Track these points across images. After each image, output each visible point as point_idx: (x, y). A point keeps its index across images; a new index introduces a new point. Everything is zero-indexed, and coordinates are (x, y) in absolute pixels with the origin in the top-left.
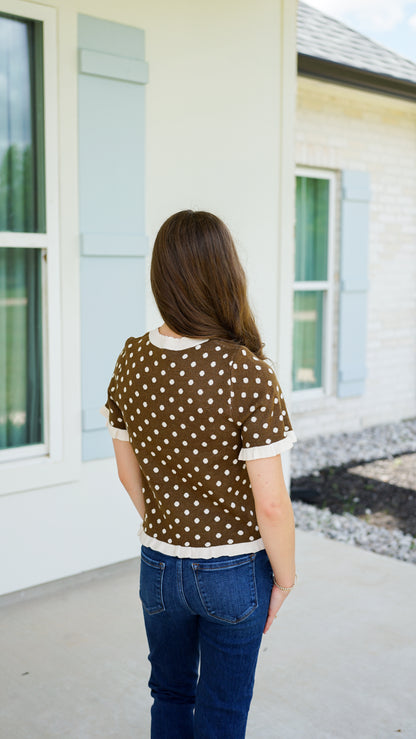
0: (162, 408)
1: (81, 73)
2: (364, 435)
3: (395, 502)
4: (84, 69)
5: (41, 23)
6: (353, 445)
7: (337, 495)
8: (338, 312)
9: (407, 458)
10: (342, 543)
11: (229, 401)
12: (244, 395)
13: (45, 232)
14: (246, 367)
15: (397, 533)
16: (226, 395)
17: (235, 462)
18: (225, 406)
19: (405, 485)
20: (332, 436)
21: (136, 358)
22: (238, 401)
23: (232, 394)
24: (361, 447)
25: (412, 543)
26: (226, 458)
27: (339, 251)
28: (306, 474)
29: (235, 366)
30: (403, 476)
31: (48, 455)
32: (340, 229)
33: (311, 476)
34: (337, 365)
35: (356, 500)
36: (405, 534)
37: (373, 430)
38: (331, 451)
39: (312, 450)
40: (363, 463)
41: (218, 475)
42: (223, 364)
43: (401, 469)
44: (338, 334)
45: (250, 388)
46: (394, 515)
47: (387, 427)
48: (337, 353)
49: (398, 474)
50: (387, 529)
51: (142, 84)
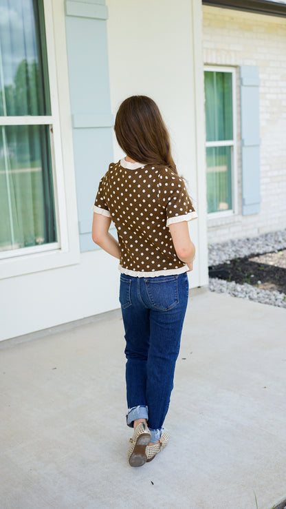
0: (126, 200)
1: (66, 15)
2: (260, 239)
3: (277, 276)
4: (68, 13)
6: (252, 245)
7: (241, 274)
8: (241, 160)
10: (241, 299)
11: (158, 196)
12: (165, 192)
13: (51, 115)
14: (167, 178)
15: (275, 292)
16: (157, 192)
17: (164, 228)
18: (156, 198)
20: (239, 240)
21: (113, 174)
22: (162, 195)
23: (160, 192)
24: (258, 246)
25: (285, 298)
26: (159, 226)
27: (240, 119)
28: (222, 263)
29: (161, 177)
30: (283, 262)
31: (60, 249)
32: (240, 106)
33: (225, 264)
34: (241, 194)
35: (252, 276)
36: (281, 293)
37: (266, 235)
38: (238, 249)
39: (227, 248)
40: (258, 255)
41: (156, 235)
42: (155, 176)
43: (282, 257)
44: (241, 174)
45: (169, 188)
46: (276, 284)
47: (276, 233)
48: (241, 187)
49: (281, 261)
50: (270, 291)
51: (105, 20)
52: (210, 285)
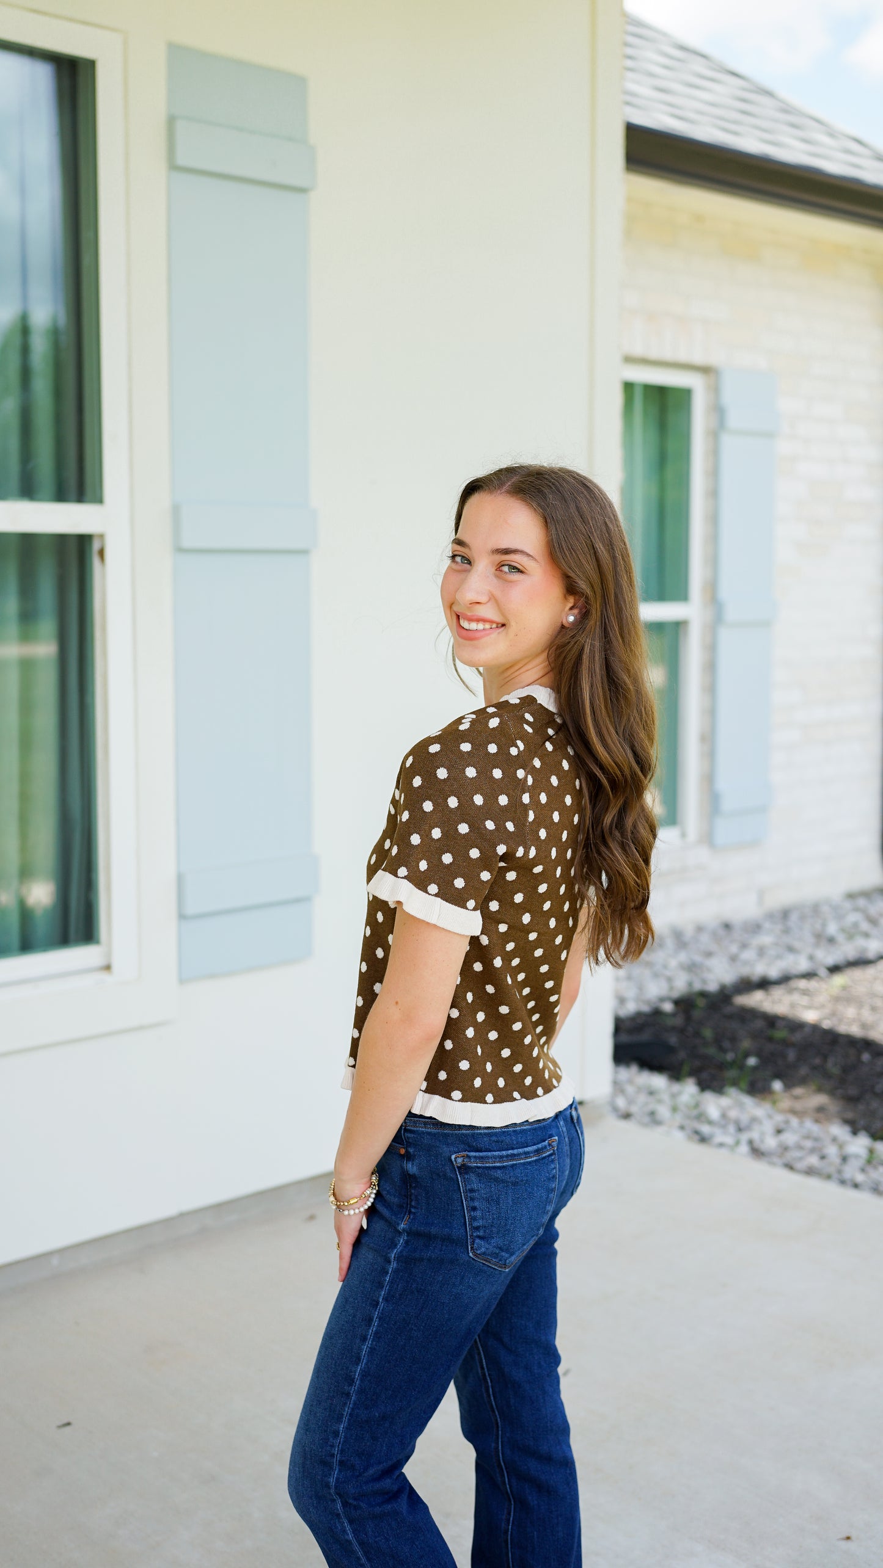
1: (173, 167)
2: (767, 925)
3: (833, 1066)
4: (181, 160)
5: (91, 64)
6: (744, 946)
7: (712, 1051)
8: (711, 667)
9: (857, 973)
10: (723, 1151)
13: (99, 500)
15: (839, 1131)
19: (855, 1030)
20: (700, 929)
24: (761, 951)
25: (872, 1151)
27: (713, 538)
28: (646, 1009)
30: (850, 1012)
31: (108, 968)
32: (714, 494)
33: (657, 1013)
34: (709, 778)
35: (752, 1061)
36: (855, 1132)
37: (785, 914)
38: (698, 958)
40: (764, 984)
43: (845, 997)
44: (711, 713)
46: (832, 1093)
47: (816, 909)
48: (710, 754)
49: (840, 1008)
50: (817, 1121)
51: (302, 190)
52: (614, 1095)
